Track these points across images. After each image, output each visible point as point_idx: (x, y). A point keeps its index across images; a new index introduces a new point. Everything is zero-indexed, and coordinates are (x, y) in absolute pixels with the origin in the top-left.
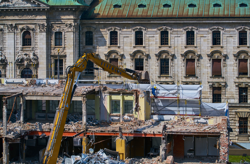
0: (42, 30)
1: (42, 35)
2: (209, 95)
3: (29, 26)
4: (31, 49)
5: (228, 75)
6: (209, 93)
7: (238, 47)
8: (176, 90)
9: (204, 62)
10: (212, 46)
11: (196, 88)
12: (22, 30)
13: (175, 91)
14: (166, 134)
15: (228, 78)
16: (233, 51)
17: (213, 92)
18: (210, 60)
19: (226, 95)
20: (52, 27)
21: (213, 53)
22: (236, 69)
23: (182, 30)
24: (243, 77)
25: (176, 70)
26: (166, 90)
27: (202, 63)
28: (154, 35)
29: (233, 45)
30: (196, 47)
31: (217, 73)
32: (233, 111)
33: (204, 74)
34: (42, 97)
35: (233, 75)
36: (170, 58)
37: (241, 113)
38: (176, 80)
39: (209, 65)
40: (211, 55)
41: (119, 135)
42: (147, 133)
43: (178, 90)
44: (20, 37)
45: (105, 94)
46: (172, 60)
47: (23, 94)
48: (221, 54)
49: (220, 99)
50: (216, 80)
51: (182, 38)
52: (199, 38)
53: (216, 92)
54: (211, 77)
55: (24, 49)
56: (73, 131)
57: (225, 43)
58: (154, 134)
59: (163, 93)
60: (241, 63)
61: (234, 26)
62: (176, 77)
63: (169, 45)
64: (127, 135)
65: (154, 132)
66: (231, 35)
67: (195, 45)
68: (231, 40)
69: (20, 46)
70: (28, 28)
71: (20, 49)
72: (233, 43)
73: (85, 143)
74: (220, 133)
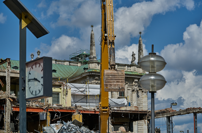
8: (84, 88)
13: (84, 89)
26: (76, 88)
64: (82, 112)
73: (49, 117)
74: (147, 112)
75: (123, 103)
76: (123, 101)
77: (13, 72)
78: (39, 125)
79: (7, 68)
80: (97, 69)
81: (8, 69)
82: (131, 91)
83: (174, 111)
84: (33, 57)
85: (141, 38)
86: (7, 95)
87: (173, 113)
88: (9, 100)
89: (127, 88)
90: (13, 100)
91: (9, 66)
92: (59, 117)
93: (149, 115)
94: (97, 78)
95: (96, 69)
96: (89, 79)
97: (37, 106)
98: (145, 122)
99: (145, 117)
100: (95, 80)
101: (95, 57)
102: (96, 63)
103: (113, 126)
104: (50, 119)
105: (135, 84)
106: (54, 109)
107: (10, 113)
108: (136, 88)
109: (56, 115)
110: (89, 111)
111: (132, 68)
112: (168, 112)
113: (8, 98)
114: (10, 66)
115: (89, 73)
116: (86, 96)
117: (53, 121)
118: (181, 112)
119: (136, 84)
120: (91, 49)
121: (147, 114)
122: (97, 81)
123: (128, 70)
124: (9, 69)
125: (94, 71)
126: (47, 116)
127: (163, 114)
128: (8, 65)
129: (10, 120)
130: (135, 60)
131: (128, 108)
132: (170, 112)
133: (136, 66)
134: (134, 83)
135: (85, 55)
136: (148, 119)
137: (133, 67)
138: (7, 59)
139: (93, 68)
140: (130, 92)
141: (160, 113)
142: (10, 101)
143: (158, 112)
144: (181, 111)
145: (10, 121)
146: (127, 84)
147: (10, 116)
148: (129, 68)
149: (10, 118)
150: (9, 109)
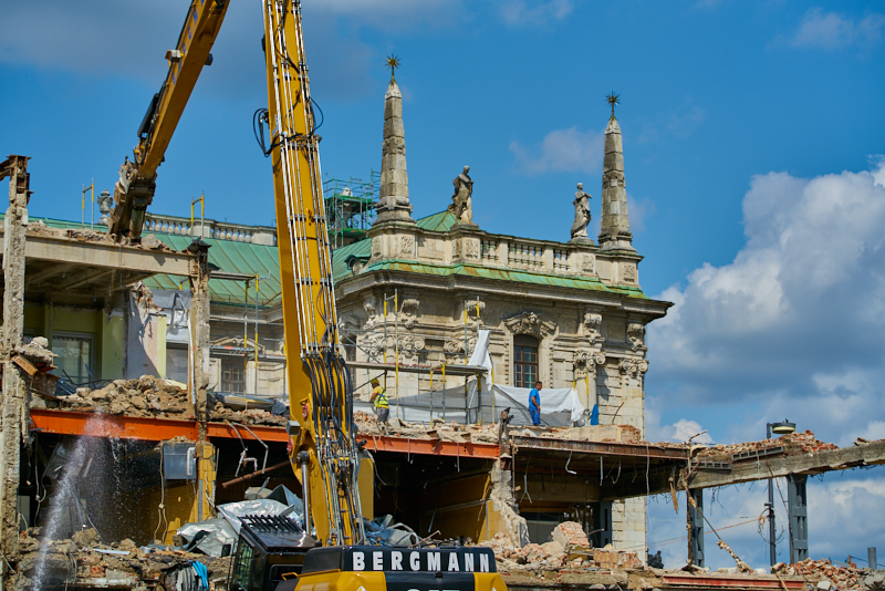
42: (444, 440)
45: (150, 311)
58: (469, 446)
73: (210, 468)
74: (686, 450)
75: (560, 409)
76: (560, 398)
77: (38, 235)
78: (161, 506)
79: (12, 205)
80: (412, 260)
81: (15, 212)
82: (571, 366)
83: (826, 448)
84: (106, 209)
85: (615, 123)
86: (5, 342)
87: (824, 457)
88: (17, 366)
89: (549, 351)
90: (35, 366)
91: (22, 197)
92: (260, 468)
93: (698, 469)
94: (412, 301)
95: (409, 261)
96: (376, 304)
97: (153, 410)
98: (676, 503)
99: (677, 478)
100: (405, 310)
101: (407, 205)
102: (408, 230)
103: (523, 520)
104: (213, 475)
105: (588, 336)
106: (236, 426)
107: (18, 438)
108: (595, 354)
109: (248, 455)
110: (406, 440)
111: (576, 260)
112: (796, 450)
113: (12, 356)
114: (28, 194)
115: (377, 278)
116: (383, 371)
117: (228, 486)
118: (865, 452)
119: (593, 336)
120: (387, 167)
121: (684, 463)
122: (414, 317)
123: (557, 269)
124: (19, 208)
125: (397, 267)
126: (201, 462)
127: (769, 461)
128: (13, 191)
129: (17, 471)
130: (588, 222)
131: (594, 434)
132: (804, 451)
133: (593, 251)
134: (582, 331)
135: (347, 202)
136: (692, 486)
137: (581, 254)
138: (12, 158)
139: (393, 254)
140: (564, 370)
141: (755, 459)
142: (23, 374)
143: (746, 454)
144: (862, 450)
145: (18, 476)
146: (552, 332)
147: (18, 450)
148: (562, 260)
149: (17, 463)
150: (13, 416)
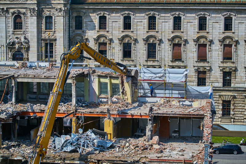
0: (33, 14)
1: (33, 19)
2: (194, 79)
3: (20, 10)
4: (22, 33)
5: (213, 59)
6: (194, 77)
7: (224, 33)
8: (162, 73)
9: (190, 47)
10: (198, 31)
11: (182, 72)
12: (13, 13)
13: (162, 75)
14: (152, 116)
15: (213, 62)
16: (218, 36)
17: (198, 76)
18: (196, 45)
19: (211, 79)
20: (43, 11)
21: (199, 38)
22: (221, 54)
23: (169, 15)
24: (227, 62)
25: (163, 54)
26: (153, 73)
27: (188, 48)
28: (142, 20)
29: (218, 31)
30: (182, 32)
31: (202, 58)
32: (217, 94)
33: (189, 58)
34: (33, 79)
35: (218, 60)
36: (158, 42)
37: (224, 96)
38: (163, 64)
39: (195, 50)
40: (197, 40)
41: (107, 116)
42: (134, 115)
43: (164, 73)
44: (12, 21)
45: (94, 77)
46: (159, 44)
47: (15, 76)
48: (206, 39)
49: (205, 82)
50: (202, 64)
51: (169, 23)
52: (185, 23)
53: (201, 76)
54: (196, 62)
55: (15, 33)
56: (63, 112)
57: (211, 28)
58: (141, 116)
59: (150, 77)
60: (226, 48)
61: (220, 12)
62: (163, 61)
63: (157, 30)
64: (115, 117)
65: (140, 114)
66: (217, 21)
67: (182, 30)
68: (217, 26)
69: (11, 29)
70: (19, 12)
71: (11, 32)
72: (218, 29)
76: (208, 89)
78: (63, 131)
104: (75, 125)
126: (72, 122)
